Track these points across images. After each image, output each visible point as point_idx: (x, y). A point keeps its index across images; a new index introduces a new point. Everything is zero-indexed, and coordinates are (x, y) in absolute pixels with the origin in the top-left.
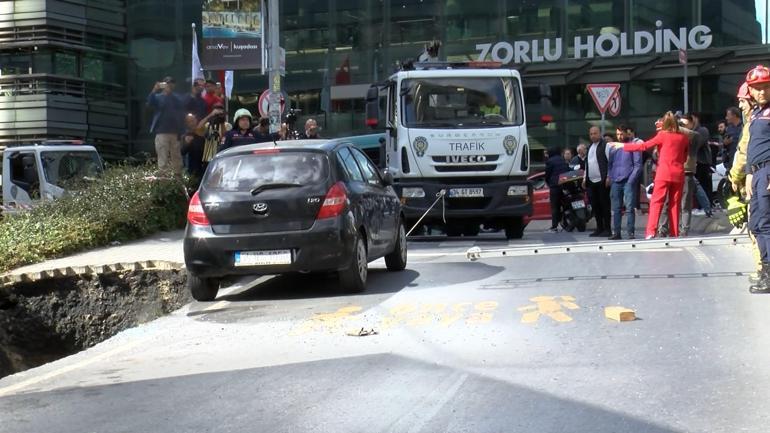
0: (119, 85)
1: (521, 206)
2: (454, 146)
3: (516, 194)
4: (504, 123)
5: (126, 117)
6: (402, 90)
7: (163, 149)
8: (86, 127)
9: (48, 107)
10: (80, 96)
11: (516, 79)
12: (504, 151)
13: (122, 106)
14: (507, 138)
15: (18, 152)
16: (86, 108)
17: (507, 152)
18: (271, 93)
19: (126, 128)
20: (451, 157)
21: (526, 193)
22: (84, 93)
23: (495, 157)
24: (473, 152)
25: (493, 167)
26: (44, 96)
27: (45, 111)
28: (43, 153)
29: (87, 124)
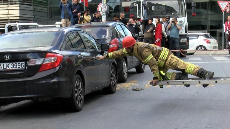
0: (45, 1)
1: (185, 46)
3: (183, 41)
4: (179, 16)
5: (48, 13)
6: (143, 4)
7: (64, 24)
8: (33, 17)
9: (20, 9)
13: (46, 9)
14: (180, 21)
15: (10, 25)
16: (33, 9)
18: (103, 4)
19: (48, 17)
21: (187, 41)
22: (32, 4)
26: (18, 5)
27: (19, 10)
28: (19, 26)
29: (34, 15)
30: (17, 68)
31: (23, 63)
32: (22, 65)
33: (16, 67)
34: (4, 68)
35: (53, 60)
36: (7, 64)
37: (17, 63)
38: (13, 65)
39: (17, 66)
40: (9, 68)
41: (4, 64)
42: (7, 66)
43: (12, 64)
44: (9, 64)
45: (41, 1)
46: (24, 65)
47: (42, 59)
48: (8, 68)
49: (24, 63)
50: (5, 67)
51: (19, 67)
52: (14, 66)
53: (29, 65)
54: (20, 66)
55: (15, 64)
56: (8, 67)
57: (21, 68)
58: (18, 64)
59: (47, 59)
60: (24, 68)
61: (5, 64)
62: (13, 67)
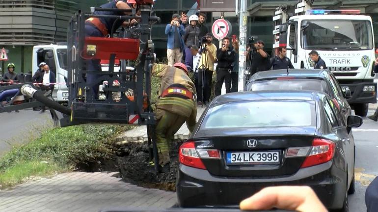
1: (370, 97)
2: (332, 61)
3: (368, 90)
4: (362, 48)
6: (301, 27)
10: (51, 9)
11: (369, 21)
12: (362, 65)
14: (363, 57)
15: (42, 49)
16: (55, 16)
17: (364, 65)
20: (330, 67)
21: (374, 90)
22: (53, 7)
23: (356, 68)
24: (344, 65)
25: (355, 74)
26: (30, 9)
27: (31, 17)
28: (58, 50)
29: (56, 26)
30: (267, 161)
31: (276, 154)
32: (274, 157)
33: (265, 159)
34: (245, 159)
35: (323, 150)
36: (250, 154)
37: (267, 153)
38: (259, 156)
39: (266, 157)
40: (253, 160)
41: (244, 154)
42: (251, 157)
43: (257, 155)
44: (253, 154)
45: (66, 2)
46: (278, 156)
47: (308, 148)
48: (251, 161)
49: (278, 153)
50: (247, 158)
51: (270, 159)
52: (262, 157)
53: (286, 156)
54: (271, 157)
55: (263, 154)
56: (251, 159)
57: (272, 161)
58: (268, 155)
59: (315, 148)
60: (278, 161)
61: (247, 154)
62: (259, 159)
